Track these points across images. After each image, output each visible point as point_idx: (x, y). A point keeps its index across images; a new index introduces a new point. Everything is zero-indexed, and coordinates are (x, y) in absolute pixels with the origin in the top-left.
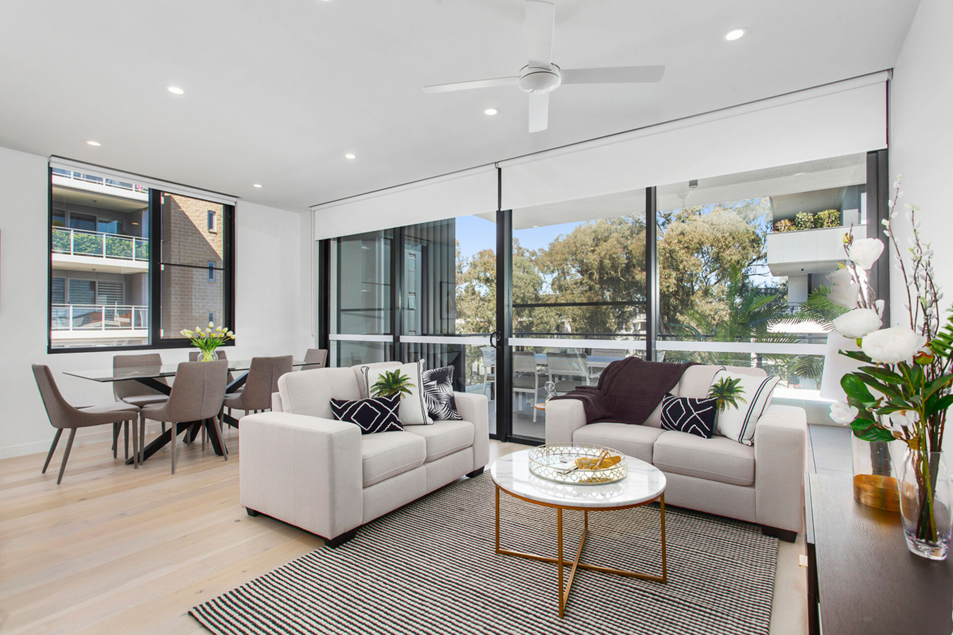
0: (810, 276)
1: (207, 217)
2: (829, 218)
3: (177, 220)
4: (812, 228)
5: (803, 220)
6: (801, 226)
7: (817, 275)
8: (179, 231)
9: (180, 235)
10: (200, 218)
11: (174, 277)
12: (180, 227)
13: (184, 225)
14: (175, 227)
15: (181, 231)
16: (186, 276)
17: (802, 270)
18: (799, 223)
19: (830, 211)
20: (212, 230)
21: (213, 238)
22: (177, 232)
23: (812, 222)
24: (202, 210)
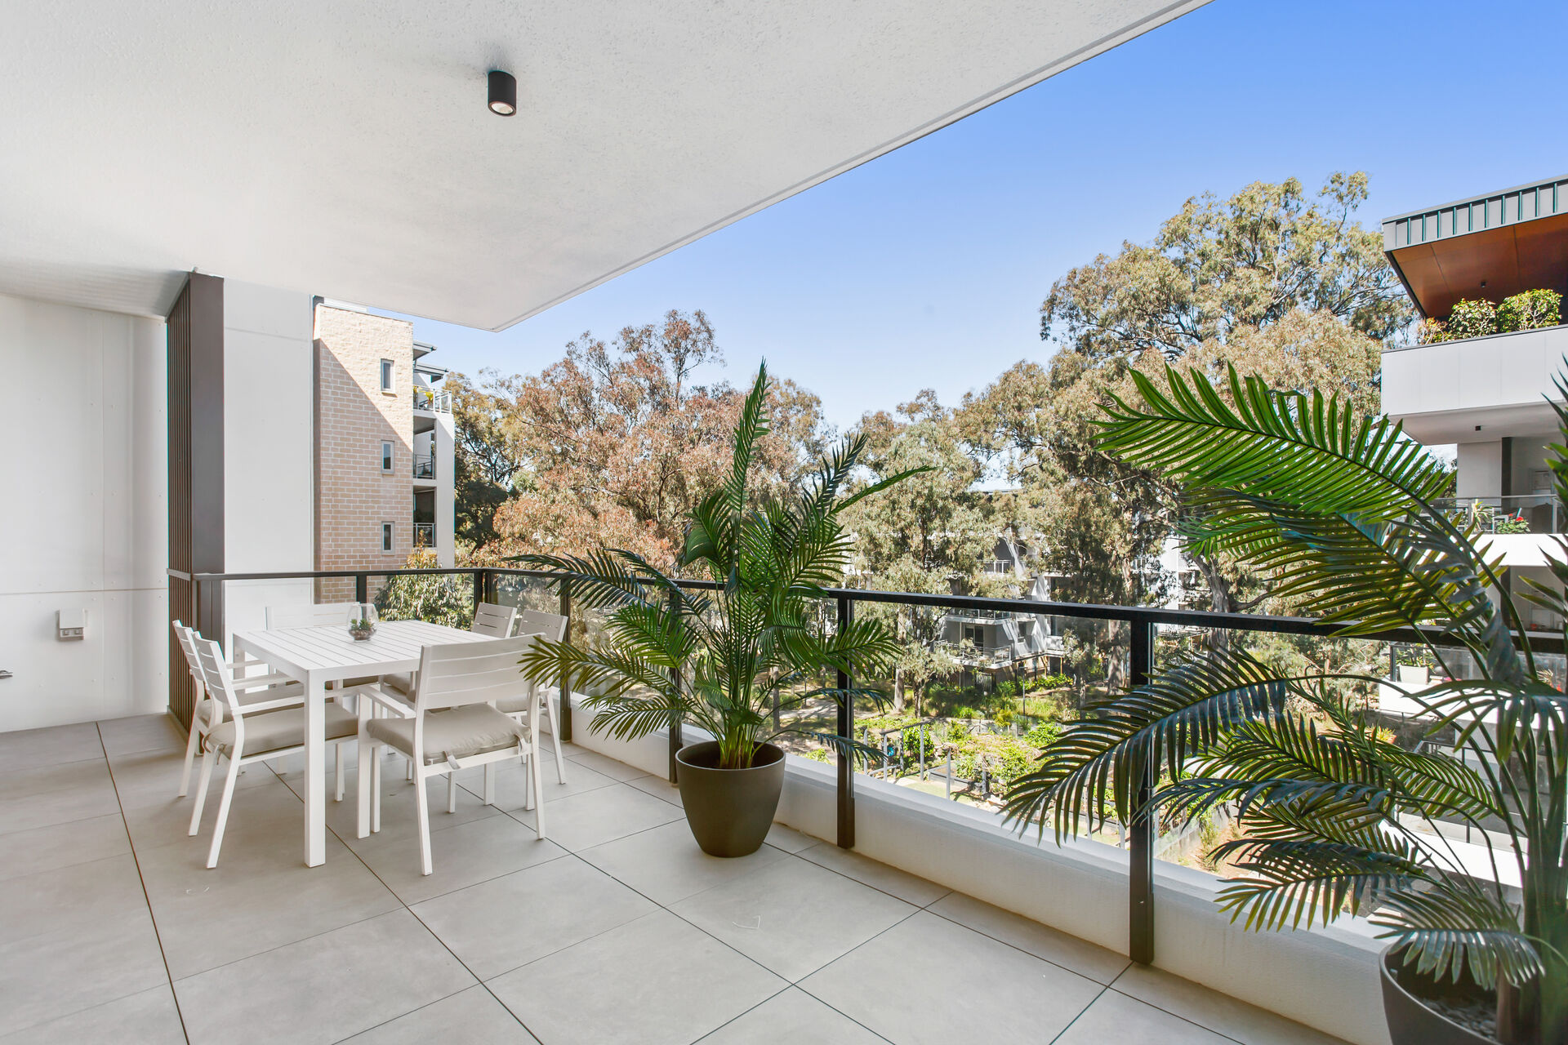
0: (1507, 443)
1: (379, 370)
2: (1533, 308)
3: (330, 376)
4: (1492, 333)
5: (1467, 316)
6: (1465, 330)
7: (1525, 441)
8: (333, 393)
9: (335, 399)
10: (369, 372)
11: (327, 466)
12: (335, 388)
13: (341, 383)
14: (327, 387)
15: (337, 394)
16: (346, 465)
17: (1478, 428)
18: (1459, 324)
19: (1537, 293)
20: (387, 391)
21: (389, 403)
22: (330, 395)
23: (1492, 321)
24: (371, 358)
